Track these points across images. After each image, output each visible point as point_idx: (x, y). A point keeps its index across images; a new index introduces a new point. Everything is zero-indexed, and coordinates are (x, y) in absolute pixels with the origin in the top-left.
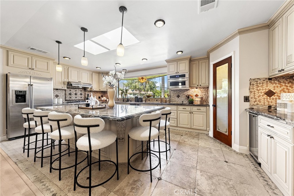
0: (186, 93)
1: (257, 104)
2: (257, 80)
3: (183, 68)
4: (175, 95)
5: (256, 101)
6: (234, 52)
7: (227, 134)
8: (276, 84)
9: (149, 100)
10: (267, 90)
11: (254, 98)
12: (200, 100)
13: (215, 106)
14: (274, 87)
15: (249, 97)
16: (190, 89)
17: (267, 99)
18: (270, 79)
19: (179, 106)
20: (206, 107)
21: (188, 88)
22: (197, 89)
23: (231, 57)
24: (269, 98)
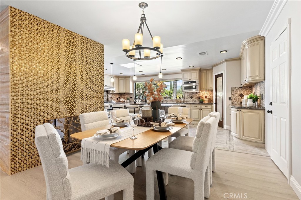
0: (198, 95)
1: (235, 101)
2: (235, 88)
3: (195, 76)
4: (189, 97)
5: (235, 100)
6: (224, 71)
7: (222, 121)
8: (244, 90)
9: (166, 101)
10: (240, 94)
11: (234, 98)
12: (208, 100)
13: (216, 104)
14: (243, 92)
15: (231, 97)
16: (200, 92)
17: (240, 98)
18: (241, 88)
19: (192, 105)
20: (211, 105)
21: (199, 91)
22: (206, 92)
23: (223, 73)
24: (241, 98)
